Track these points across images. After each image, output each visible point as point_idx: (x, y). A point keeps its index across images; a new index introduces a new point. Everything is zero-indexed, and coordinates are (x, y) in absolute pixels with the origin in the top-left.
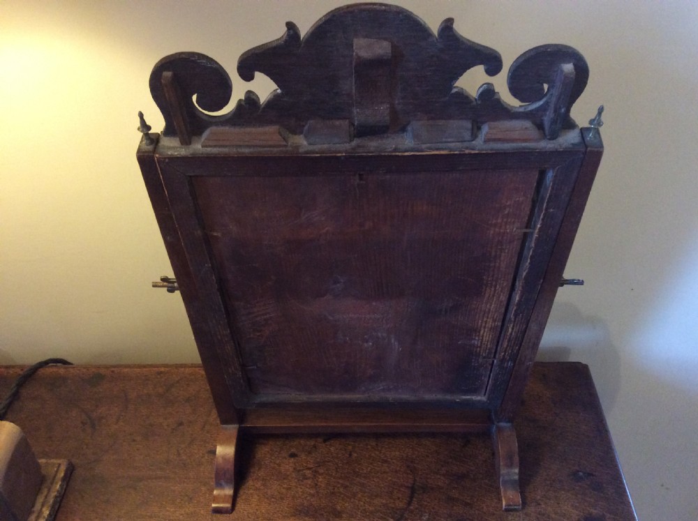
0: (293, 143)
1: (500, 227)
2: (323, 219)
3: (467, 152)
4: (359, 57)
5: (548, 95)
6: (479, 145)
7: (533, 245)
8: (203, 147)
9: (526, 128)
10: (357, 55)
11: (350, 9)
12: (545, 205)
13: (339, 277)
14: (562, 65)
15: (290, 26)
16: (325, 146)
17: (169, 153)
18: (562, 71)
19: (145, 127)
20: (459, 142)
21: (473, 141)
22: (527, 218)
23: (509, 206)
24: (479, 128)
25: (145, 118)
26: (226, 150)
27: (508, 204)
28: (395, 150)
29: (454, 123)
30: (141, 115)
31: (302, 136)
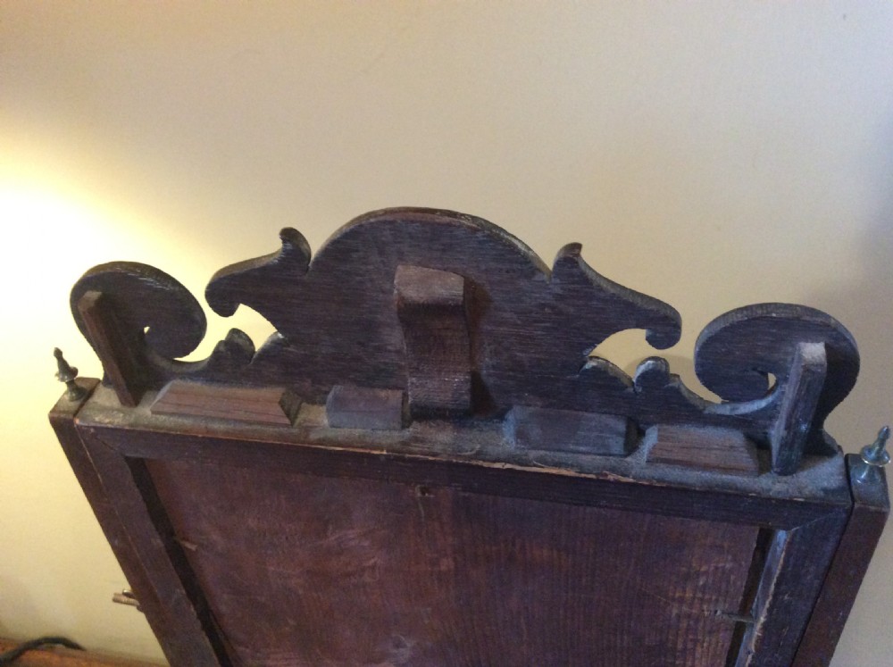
0: (305, 421)
1: (691, 606)
2: (366, 544)
3: (611, 477)
4: (402, 298)
5: (776, 393)
6: (639, 465)
7: (753, 648)
8: (153, 412)
9: (732, 447)
10: (400, 294)
11: (389, 218)
12: (773, 587)
13: (403, 639)
14: (802, 344)
15: (290, 235)
16: (358, 432)
17: (97, 419)
18: (800, 357)
19: (67, 371)
20: (600, 455)
21: (626, 456)
22: (741, 598)
23: (706, 573)
24: (641, 433)
25: (65, 356)
26: (188, 422)
27: (703, 569)
28: (479, 455)
29: (595, 419)
30: (58, 354)
31: (324, 408)
